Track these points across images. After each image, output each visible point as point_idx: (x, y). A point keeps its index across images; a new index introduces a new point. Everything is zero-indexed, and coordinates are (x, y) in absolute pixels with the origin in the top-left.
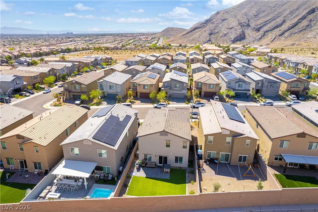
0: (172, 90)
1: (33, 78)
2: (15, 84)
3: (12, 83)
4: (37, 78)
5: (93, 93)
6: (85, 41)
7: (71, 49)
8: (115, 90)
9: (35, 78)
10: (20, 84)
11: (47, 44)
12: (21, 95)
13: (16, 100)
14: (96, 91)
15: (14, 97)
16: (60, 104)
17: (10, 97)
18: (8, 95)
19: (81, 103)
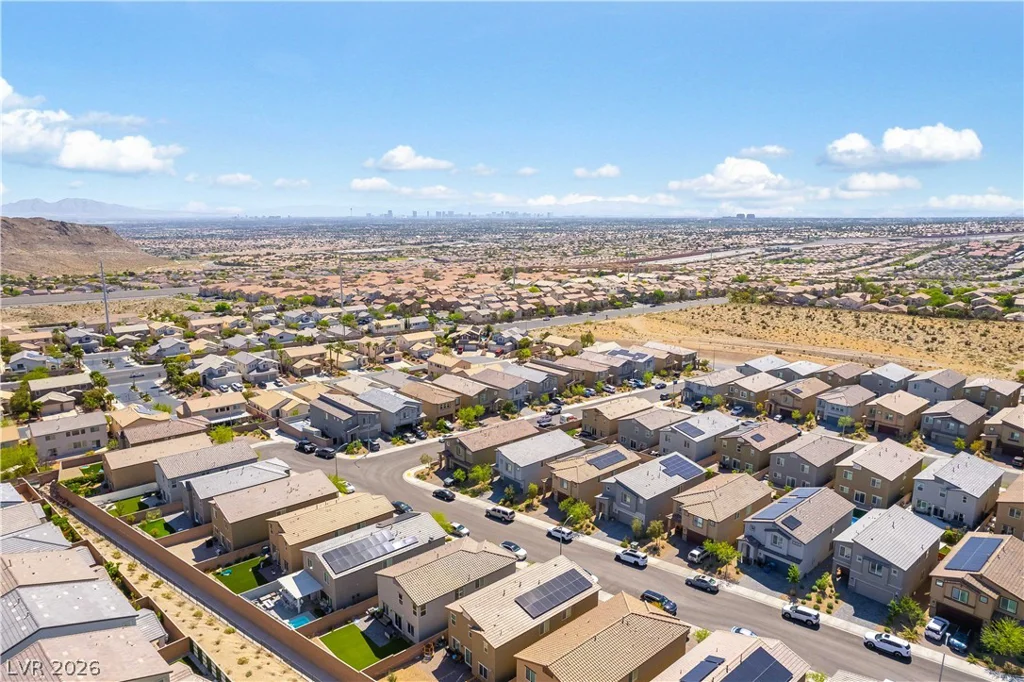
0: (618, 506)
1: (440, 407)
3: (397, 415)
4: (449, 407)
5: (478, 470)
6: (765, 251)
7: (667, 295)
8: (513, 476)
9: (444, 407)
10: (411, 417)
12: (402, 438)
13: (388, 448)
14: (482, 468)
15: (390, 441)
16: (428, 474)
17: (387, 440)
18: (386, 435)
19: (453, 484)
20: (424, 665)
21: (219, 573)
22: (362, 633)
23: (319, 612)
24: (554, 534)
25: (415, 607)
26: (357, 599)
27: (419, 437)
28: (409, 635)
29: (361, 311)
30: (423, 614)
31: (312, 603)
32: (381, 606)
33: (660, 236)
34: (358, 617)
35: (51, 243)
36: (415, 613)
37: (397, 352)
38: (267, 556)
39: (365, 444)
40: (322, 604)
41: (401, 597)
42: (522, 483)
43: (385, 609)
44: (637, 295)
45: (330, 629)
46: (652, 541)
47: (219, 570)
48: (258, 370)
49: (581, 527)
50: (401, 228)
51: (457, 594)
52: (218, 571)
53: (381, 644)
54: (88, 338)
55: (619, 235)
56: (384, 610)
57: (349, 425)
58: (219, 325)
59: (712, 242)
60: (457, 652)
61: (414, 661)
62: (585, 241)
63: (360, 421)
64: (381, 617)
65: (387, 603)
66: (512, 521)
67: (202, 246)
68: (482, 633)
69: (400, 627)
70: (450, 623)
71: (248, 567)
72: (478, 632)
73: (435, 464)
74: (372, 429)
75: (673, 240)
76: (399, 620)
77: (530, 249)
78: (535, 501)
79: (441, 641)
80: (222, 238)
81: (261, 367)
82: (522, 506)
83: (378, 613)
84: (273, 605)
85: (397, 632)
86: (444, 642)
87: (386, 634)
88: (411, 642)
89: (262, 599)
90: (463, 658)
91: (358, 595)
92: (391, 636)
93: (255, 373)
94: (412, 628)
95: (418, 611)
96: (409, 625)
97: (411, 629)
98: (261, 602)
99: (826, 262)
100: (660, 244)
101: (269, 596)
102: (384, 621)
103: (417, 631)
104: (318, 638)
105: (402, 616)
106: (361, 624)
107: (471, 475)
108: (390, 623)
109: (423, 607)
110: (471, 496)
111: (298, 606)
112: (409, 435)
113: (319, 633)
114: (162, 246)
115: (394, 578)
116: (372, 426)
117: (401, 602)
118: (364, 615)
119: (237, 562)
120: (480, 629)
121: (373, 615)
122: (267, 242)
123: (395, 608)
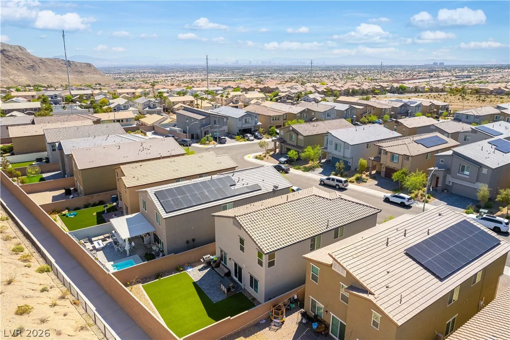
0: (452, 177)
1: (272, 119)
2: (244, 122)
3: (240, 120)
4: (278, 119)
5: (309, 151)
6: (456, 78)
7: (407, 88)
8: (342, 153)
9: (276, 119)
10: (250, 123)
11: (391, 79)
12: (244, 137)
13: (232, 142)
14: (313, 148)
15: (235, 138)
16: (265, 157)
17: (231, 138)
18: (231, 135)
19: (287, 162)
20: (272, 333)
21: (64, 215)
22: (194, 283)
23: (149, 256)
24: (392, 199)
25: (260, 254)
26: (192, 244)
27: (256, 137)
28: (251, 290)
29: (219, 90)
30: (271, 264)
31: (145, 246)
32: (218, 254)
33: (389, 72)
34: (192, 265)
35: (63, 71)
36: (260, 263)
37: (240, 103)
38: (115, 204)
39: (215, 139)
40: (154, 248)
41: (242, 241)
42: (350, 161)
43: (223, 258)
44: (387, 89)
45: (158, 276)
46: (499, 210)
47: (66, 212)
48: (150, 107)
49: (416, 196)
50: (243, 69)
51: (314, 243)
52: (64, 213)
53: (215, 299)
54: (56, 96)
55: (365, 72)
56: (221, 259)
57: (203, 124)
58: (134, 93)
59: (421, 74)
60: (316, 319)
61: (257, 327)
62: (345, 74)
63: (212, 122)
64: (218, 266)
65: (225, 250)
66: (346, 189)
67: (139, 76)
68: (370, 297)
69: (240, 280)
70: (309, 278)
71: (94, 212)
72: (365, 295)
73: (271, 150)
74: (221, 129)
75: (397, 74)
76: (238, 271)
77: (314, 77)
78: (364, 176)
79: (294, 301)
80: (149, 73)
81: (152, 106)
82: (353, 178)
83: (215, 262)
84: (102, 246)
85: (237, 286)
86: (299, 303)
87: (223, 287)
88: (254, 299)
89: (93, 239)
90: (327, 327)
91: (193, 240)
92: (229, 290)
93: (147, 109)
94: (256, 282)
95: (265, 259)
96: (251, 277)
97: (254, 282)
98: (92, 242)
99: (497, 83)
100: (390, 75)
101: (102, 237)
102: (222, 271)
103: (262, 286)
104: (141, 285)
105: (243, 266)
106: (195, 274)
107: (303, 155)
108: (228, 274)
109: (272, 255)
110: (304, 171)
111: (127, 247)
112: (249, 135)
113: (143, 280)
114: (119, 76)
115: (234, 218)
116: (220, 127)
117: (242, 249)
118: (199, 263)
119: (86, 206)
120: (366, 291)
121: (209, 264)
122: (172, 75)
123: (234, 256)
